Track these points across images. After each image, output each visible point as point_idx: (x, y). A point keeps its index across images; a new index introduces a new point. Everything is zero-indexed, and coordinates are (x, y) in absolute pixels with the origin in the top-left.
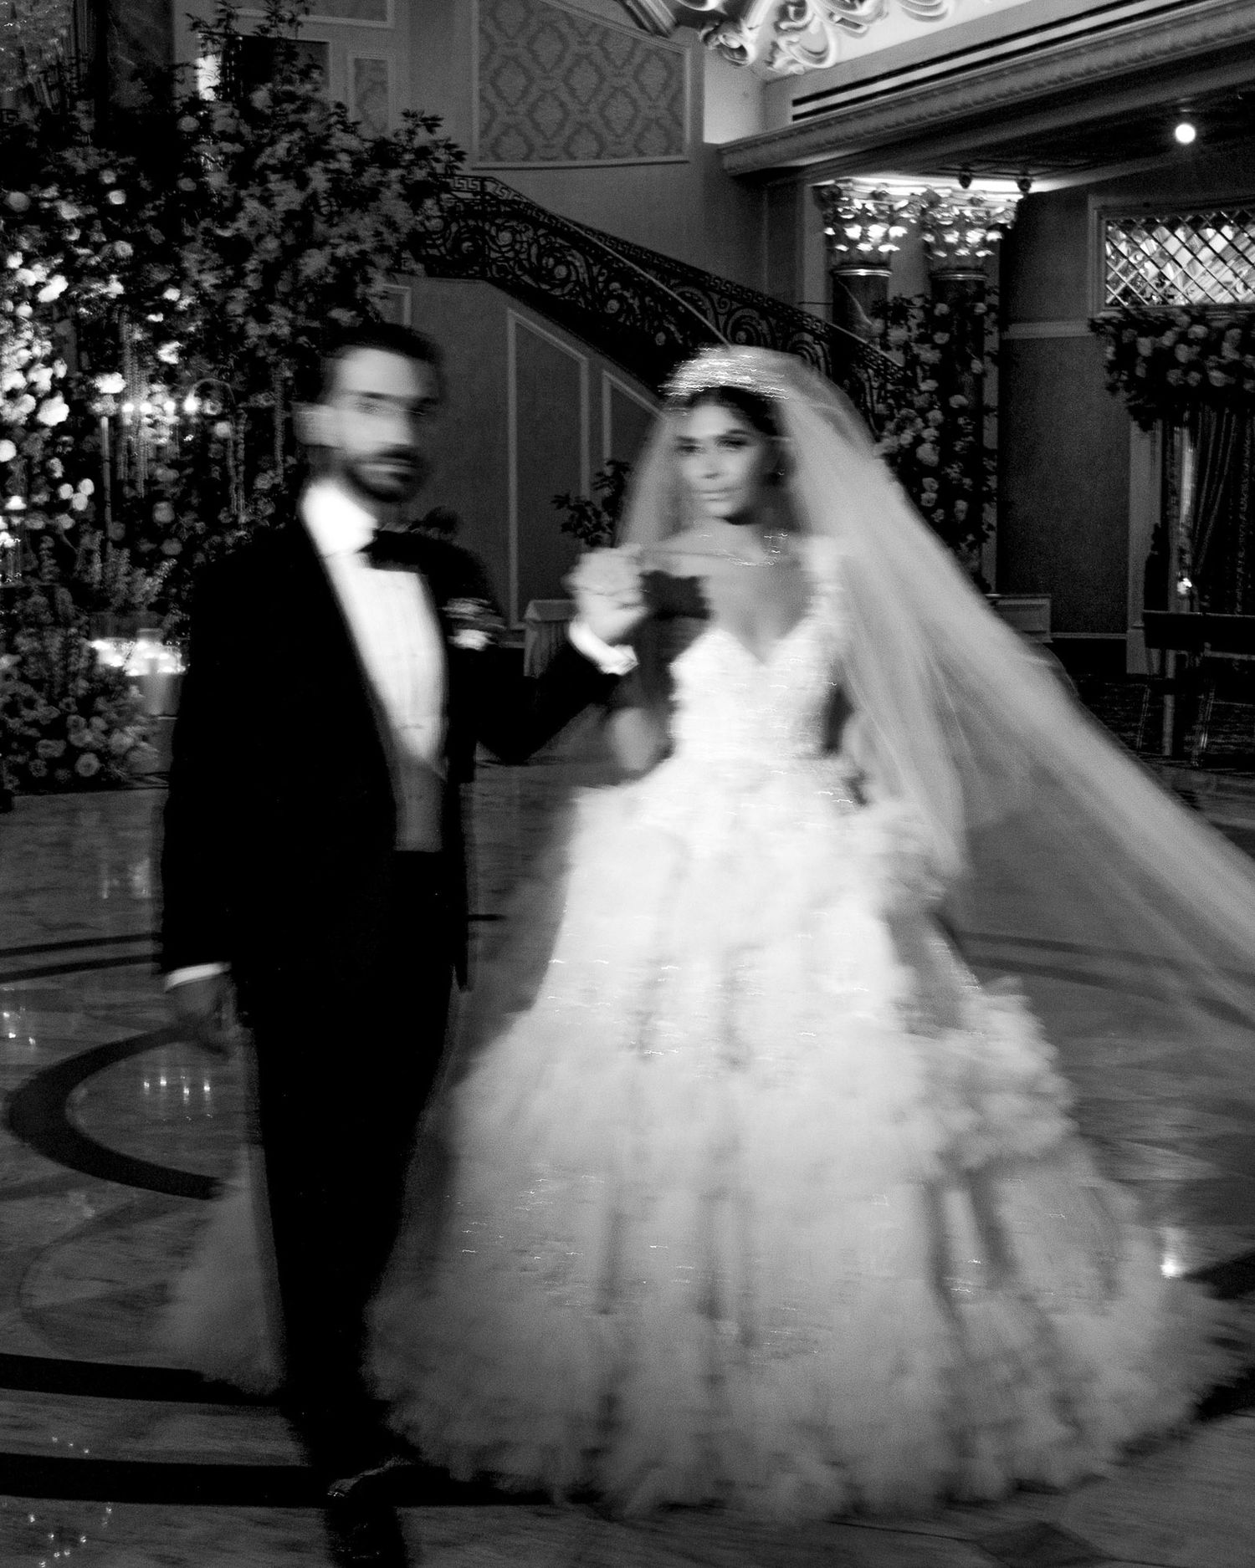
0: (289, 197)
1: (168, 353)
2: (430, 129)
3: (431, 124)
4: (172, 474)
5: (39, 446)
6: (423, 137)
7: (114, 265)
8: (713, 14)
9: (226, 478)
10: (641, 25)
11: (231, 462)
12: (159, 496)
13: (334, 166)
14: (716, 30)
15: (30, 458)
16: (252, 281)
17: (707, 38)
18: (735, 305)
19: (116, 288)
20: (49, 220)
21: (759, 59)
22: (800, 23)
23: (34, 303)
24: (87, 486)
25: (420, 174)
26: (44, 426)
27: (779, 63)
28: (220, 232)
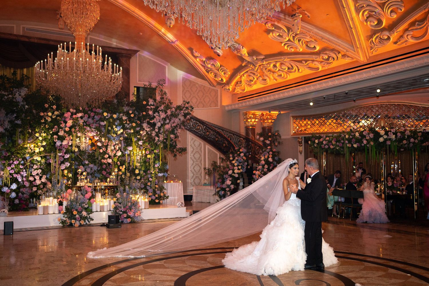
0: (163, 115)
1: (140, 143)
2: (188, 104)
3: (188, 103)
4: (139, 164)
5: (116, 159)
6: (187, 105)
7: (132, 127)
8: (224, 83)
9: (150, 165)
10: (211, 85)
11: (151, 162)
12: (136, 168)
13: (172, 110)
14: (224, 86)
15: (114, 162)
16: (157, 130)
17: (223, 87)
18: (228, 133)
19: (132, 131)
20: (121, 119)
21: (232, 91)
22: (240, 85)
23: (116, 134)
24: (124, 167)
25: (187, 112)
26: (117, 156)
27: (236, 91)
28: (151, 121)
